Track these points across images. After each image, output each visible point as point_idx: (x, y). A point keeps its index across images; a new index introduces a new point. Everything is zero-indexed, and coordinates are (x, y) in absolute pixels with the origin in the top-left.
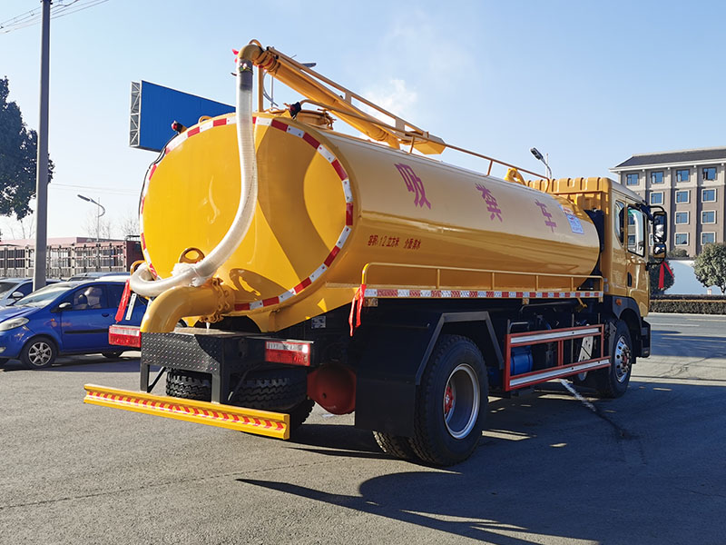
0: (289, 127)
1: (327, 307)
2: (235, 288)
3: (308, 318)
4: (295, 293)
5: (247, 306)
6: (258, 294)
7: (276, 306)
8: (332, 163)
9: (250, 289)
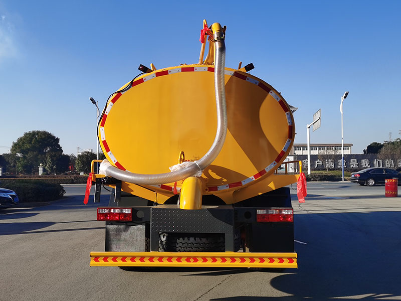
0: (247, 78)
1: (275, 187)
2: (205, 177)
3: (260, 194)
4: (254, 179)
5: (216, 189)
6: (225, 180)
7: (240, 187)
8: (279, 102)
9: (218, 178)
